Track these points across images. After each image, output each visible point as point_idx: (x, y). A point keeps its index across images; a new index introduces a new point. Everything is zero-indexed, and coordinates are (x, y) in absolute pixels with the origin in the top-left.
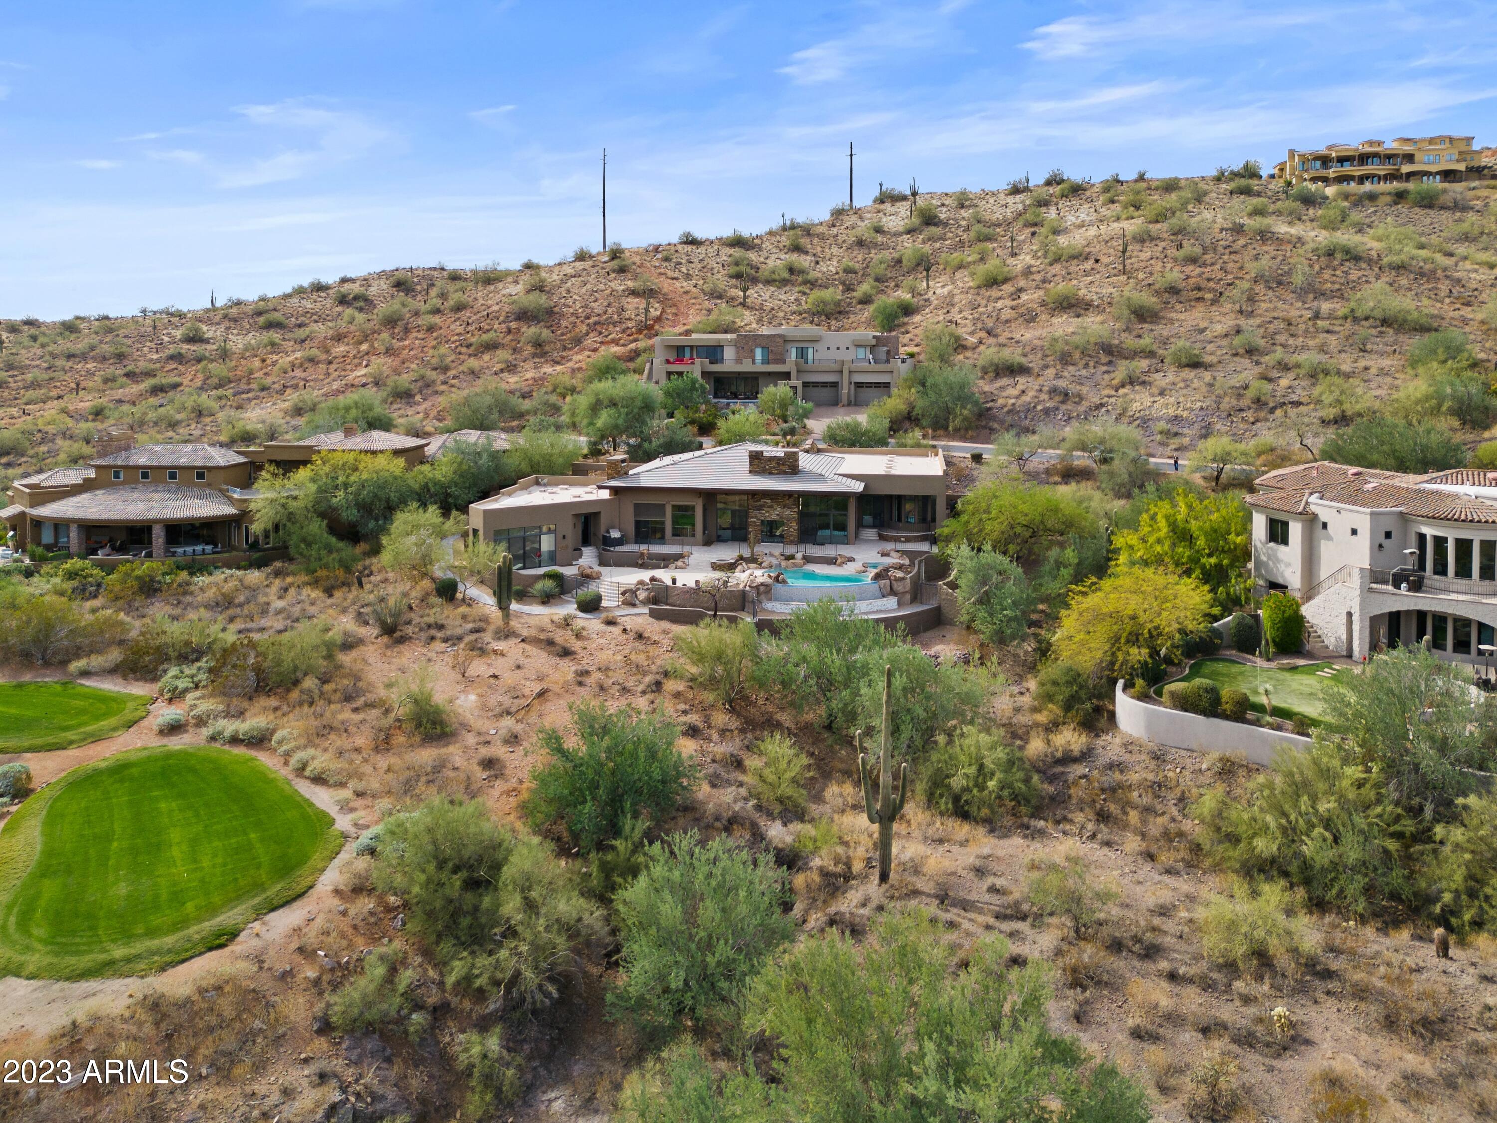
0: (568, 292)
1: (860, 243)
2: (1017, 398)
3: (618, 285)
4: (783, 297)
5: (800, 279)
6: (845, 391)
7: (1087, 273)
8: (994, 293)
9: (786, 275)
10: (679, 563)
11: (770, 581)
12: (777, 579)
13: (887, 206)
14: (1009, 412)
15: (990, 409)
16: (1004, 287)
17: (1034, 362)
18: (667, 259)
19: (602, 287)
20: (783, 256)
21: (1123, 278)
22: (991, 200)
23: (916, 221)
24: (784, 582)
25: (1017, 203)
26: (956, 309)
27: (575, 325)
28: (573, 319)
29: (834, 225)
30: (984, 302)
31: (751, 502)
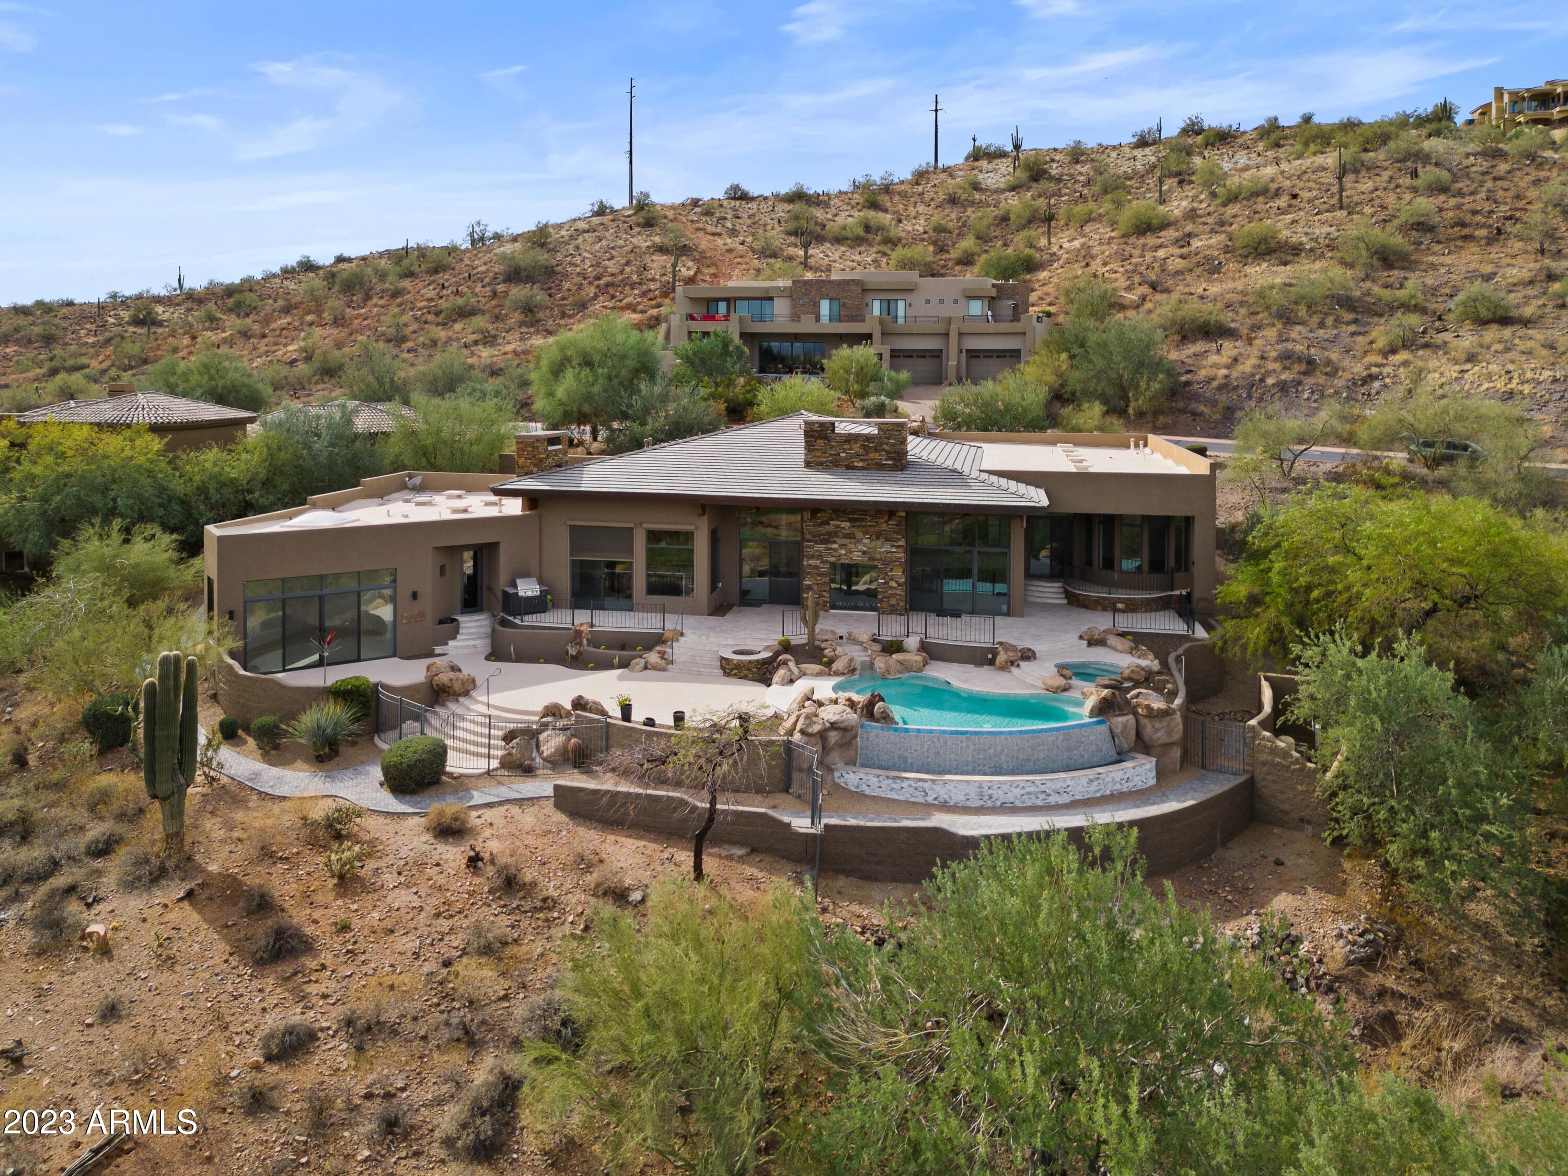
0: (577, 248)
1: (953, 201)
2: (1227, 367)
3: (642, 241)
4: (857, 258)
5: (879, 238)
6: (953, 362)
7: (1281, 211)
8: (1151, 240)
9: (860, 231)
10: (653, 657)
11: (852, 717)
12: (868, 711)
13: (984, 164)
14: (1220, 388)
15: (1188, 383)
16: (1162, 233)
17: (1237, 320)
18: (708, 213)
19: (621, 242)
20: (856, 214)
21: (1341, 214)
22: (1114, 154)
23: (1022, 175)
24: (886, 718)
25: (1147, 156)
26: (1099, 261)
27: (580, 287)
28: (579, 280)
29: (918, 184)
30: (1137, 252)
31: (809, 526)
